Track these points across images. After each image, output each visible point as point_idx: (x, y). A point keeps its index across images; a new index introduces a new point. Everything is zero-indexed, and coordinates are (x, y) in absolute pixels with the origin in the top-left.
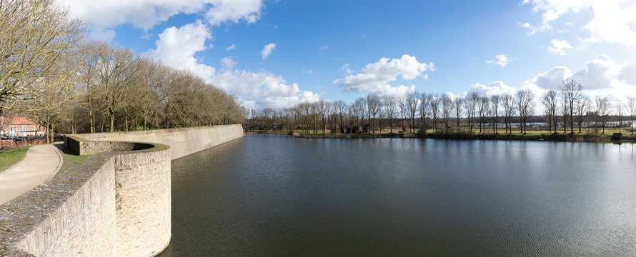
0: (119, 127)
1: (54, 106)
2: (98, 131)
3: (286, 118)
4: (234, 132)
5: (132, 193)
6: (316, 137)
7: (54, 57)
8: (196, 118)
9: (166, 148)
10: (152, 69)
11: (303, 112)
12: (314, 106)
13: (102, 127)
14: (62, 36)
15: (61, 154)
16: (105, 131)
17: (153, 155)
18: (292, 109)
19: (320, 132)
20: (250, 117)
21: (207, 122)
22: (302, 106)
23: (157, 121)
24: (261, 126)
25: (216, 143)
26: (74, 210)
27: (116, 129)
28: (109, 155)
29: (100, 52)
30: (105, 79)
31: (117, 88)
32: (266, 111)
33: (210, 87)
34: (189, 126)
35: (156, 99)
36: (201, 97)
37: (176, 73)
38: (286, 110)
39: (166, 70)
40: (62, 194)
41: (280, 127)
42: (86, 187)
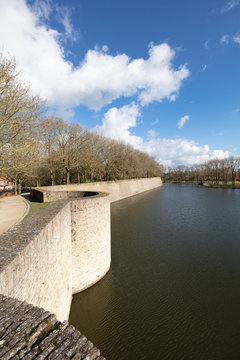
0: (73, 180)
1: (22, 166)
2: (57, 184)
3: (197, 172)
4: (155, 183)
5: (83, 228)
6: (225, 187)
7: (19, 128)
8: (127, 173)
9: (107, 194)
10: (97, 139)
11: (213, 167)
12: (223, 162)
13: (60, 181)
14: (25, 111)
15: (28, 203)
16: (62, 184)
17: (98, 200)
18: (202, 165)
19: (230, 183)
20: (167, 172)
21: (135, 176)
22: (211, 162)
23: (101, 176)
24: (176, 178)
25: (141, 191)
26: (40, 246)
27: (71, 182)
28: (66, 201)
29: (57, 126)
30: (63, 147)
31: (71, 153)
32: (179, 167)
33: (137, 151)
34: (123, 179)
35: (99, 160)
36: (131, 159)
37: (113, 142)
38: (196, 166)
39: (106, 140)
40: (29, 234)
41: (192, 179)
42: (49, 227)
